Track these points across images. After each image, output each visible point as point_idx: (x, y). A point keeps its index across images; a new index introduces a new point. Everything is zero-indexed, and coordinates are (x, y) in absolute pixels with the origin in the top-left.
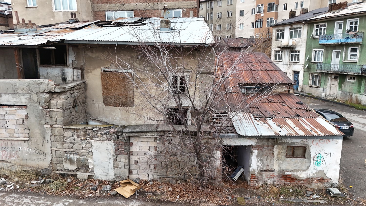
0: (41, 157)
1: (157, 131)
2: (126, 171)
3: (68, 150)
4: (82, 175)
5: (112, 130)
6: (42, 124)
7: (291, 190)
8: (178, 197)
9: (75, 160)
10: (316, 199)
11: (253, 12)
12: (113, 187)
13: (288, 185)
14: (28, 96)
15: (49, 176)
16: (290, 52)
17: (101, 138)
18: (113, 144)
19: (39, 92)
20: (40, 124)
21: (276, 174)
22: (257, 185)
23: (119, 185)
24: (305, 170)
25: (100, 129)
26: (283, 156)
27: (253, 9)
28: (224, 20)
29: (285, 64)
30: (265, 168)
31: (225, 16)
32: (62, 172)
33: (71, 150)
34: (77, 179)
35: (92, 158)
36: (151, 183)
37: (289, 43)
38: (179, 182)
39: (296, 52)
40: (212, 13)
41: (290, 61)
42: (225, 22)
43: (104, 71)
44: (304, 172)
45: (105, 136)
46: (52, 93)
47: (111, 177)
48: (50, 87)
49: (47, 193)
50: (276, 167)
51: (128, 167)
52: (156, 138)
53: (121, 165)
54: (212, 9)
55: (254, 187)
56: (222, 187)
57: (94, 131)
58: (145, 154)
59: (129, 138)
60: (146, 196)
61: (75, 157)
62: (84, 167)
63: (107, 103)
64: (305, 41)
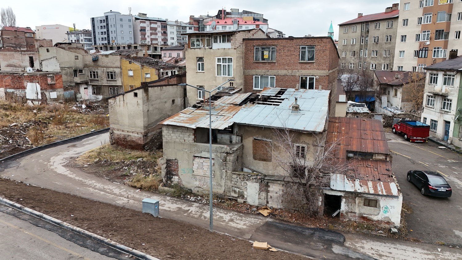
0: (219, 187)
1: (284, 181)
2: (265, 201)
3: (234, 185)
4: (240, 200)
5: (259, 177)
6: (221, 169)
7: (365, 226)
8: (294, 220)
9: (237, 191)
10: (381, 233)
11: (417, 39)
12: (258, 210)
13: (364, 223)
14: (215, 154)
15: (222, 199)
16: (442, 100)
17: (252, 181)
18: (259, 185)
19: (221, 152)
20: (220, 169)
21: (357, 215)
22: (345, 220)
23: (261, 209)
24: (377, 215)
25: (252, 175)
26: (362, 204)
27: (417, 35)
28: (382, 45)
29: (436, 111)
30: (350, 211)
31: (383, 40)
32: (230, 198)
33: (236, 186)
34: (238, 202)
35: (246, 191)
36: (279, 210)
37: (442, 90)
38: (296, 212)
39: (448, 100)
40: (367, 36)
41: (441, 109)
42: (382, 48)
43: (255, 139)
44: (376, 216)
45: (254, 180)
46: (227, 153)
47: (256, 204)
48: (227, 150)
49: (224, 208)
50: (357, 211)
51: (266, 199)
52: (283, 185)
53: (262, 197)
54: (368, 31)
55: (342, 221)
56: (322, 218)
57: (248, 176)
58: (276, 193)
59: (268, 183)
60: (276, 217)
61: (237, 190)
62: (242, 196)
63: (255, 158)
64: (458, 91)
